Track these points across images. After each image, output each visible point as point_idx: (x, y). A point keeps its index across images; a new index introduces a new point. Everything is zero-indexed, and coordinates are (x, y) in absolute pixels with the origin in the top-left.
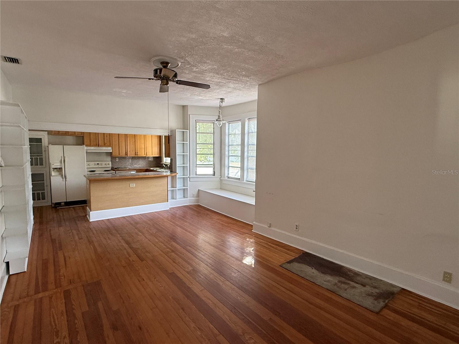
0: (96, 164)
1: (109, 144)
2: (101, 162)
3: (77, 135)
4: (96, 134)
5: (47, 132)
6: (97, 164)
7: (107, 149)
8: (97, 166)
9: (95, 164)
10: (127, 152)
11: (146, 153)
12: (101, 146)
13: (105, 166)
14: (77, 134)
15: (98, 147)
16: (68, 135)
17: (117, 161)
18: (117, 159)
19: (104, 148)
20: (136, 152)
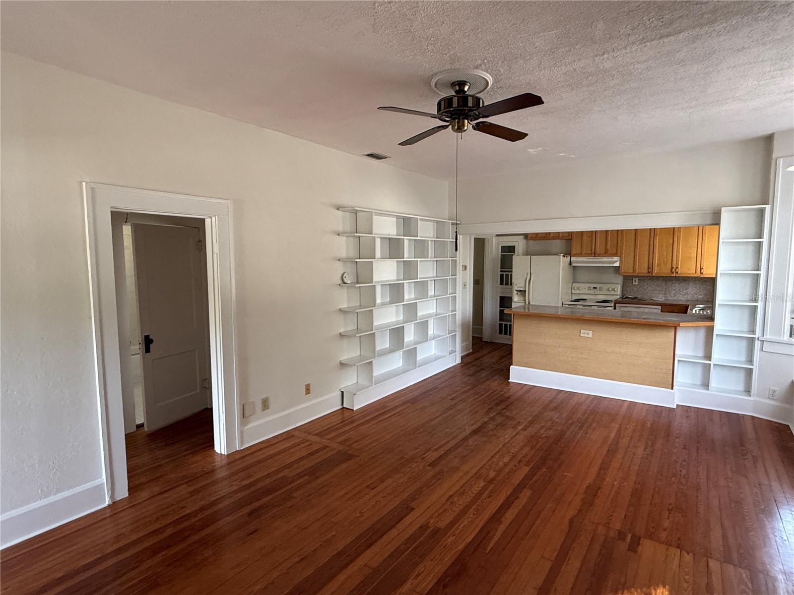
0: (592, 288)
1: (614, 251)
2: (601, 285)
3: (562, 238)
4: (592, 234)
5: (522, 237)
6: (594, 288)
7: (611, 260)
8: (592, 292)
9: (589, 288)
10: (651, 267)
11: (701, 269)
12: (599, 255)
13: (608, 293)
14: (561, 236)
15: (595, 256)
16: (549, 239)
17: (634, 285)
18: (635, 281)
19: (605, 259)
20: (675, 267)
